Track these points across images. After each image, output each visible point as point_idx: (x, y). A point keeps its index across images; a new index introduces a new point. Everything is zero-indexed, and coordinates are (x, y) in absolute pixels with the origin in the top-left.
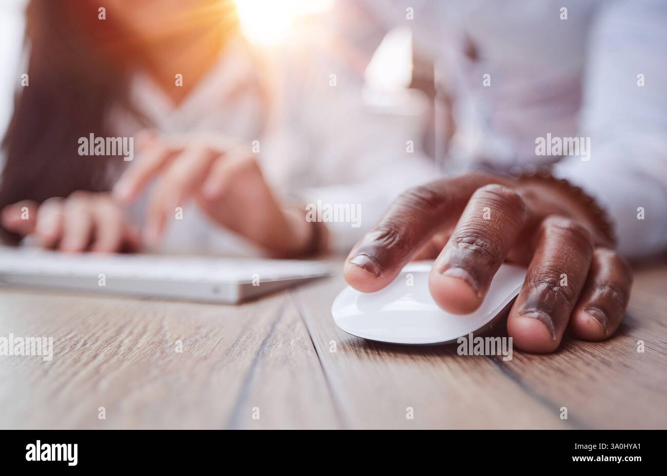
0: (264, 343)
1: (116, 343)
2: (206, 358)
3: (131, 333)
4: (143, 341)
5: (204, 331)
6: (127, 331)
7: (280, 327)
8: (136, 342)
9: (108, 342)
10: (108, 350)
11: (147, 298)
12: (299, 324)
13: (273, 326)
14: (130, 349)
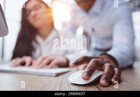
0: (61, 85)
1: (37, 84)
2: (52, 87)
3: (39, 83)
4: (41, 84)
5: (51, 82)
6: (38, 82)
7: (63, 81)
8: (40, 84)
9: (36, 84)
10: (36, 86)
11: (40, 75)
12: (66, 81)
13: (62, 81)
14: (39, 86)
